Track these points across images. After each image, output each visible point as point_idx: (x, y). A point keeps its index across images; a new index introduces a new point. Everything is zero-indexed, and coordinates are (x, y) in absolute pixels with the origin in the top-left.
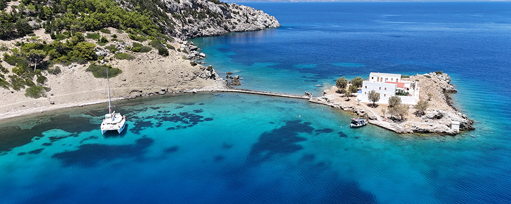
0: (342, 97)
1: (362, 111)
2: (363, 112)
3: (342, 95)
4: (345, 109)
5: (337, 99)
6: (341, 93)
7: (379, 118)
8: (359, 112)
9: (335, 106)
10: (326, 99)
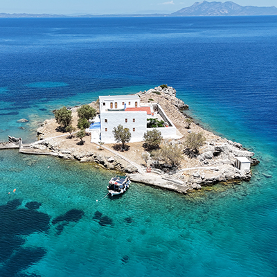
0: (70, 138)
1: (110, 159)
2: (112, 161)
3: (68, 134)
4: (82, 160)
5: (63, 143)
6: (64, 132)
7: (141, 169)
8: (106, 163)
9: (65, 156)
10: (46, 145)
